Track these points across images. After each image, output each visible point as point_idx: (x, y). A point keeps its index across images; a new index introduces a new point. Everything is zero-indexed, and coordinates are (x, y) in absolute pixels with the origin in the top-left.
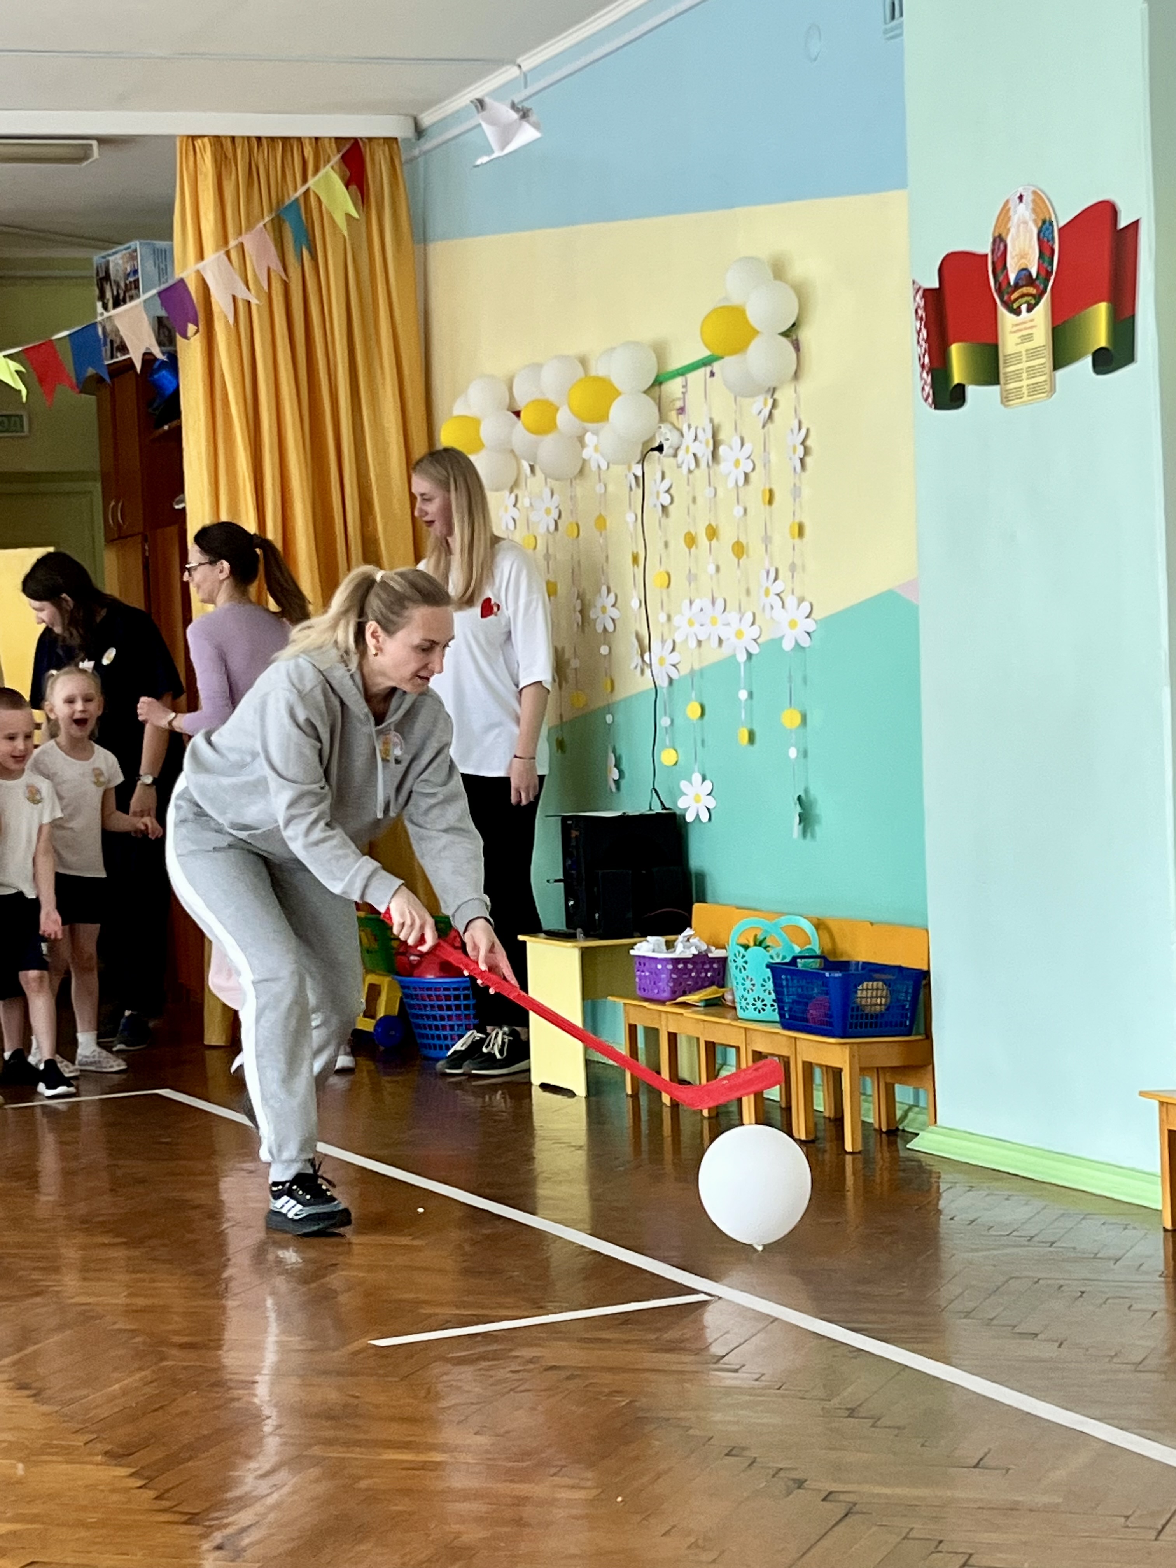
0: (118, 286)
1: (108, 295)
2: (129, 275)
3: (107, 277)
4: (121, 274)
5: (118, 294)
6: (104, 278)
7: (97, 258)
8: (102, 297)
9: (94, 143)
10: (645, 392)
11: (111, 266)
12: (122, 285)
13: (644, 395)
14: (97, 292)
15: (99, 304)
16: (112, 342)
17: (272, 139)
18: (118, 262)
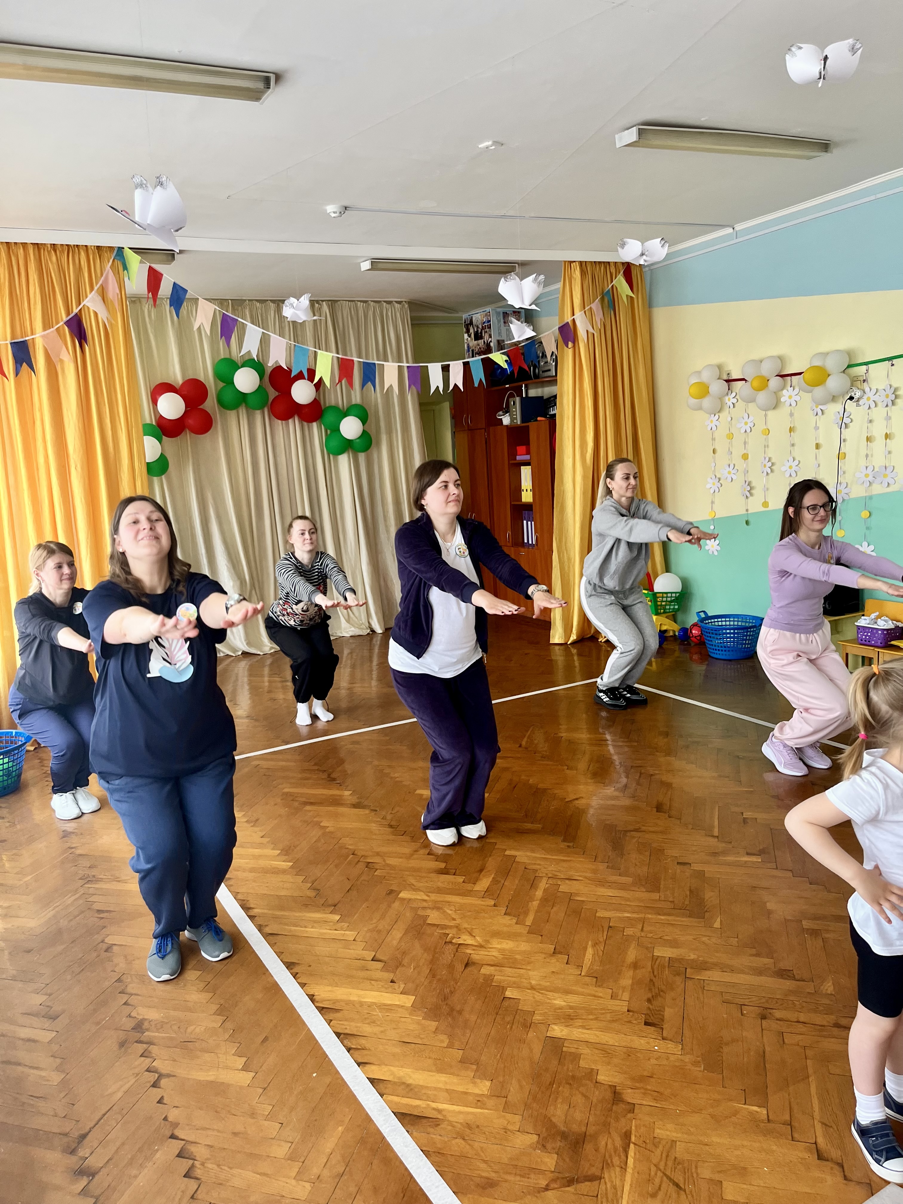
0: (478, 327)
1: (472, 331)
2: (484, 323)
3: (471, 323)
4: (479, 322)
5: (478, 331)
6: (469, 324)
7: (465, 316)
8: (468, 331)
9: (517, 265)
10: (844, 371)
11: (474, 319)
12: (480, 327)
13: (842, 374)
14: (465, 330)
15: (466, 336)
16: (473, 351)
17: (600, 262)
18: (478, 317)
